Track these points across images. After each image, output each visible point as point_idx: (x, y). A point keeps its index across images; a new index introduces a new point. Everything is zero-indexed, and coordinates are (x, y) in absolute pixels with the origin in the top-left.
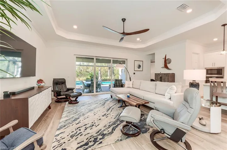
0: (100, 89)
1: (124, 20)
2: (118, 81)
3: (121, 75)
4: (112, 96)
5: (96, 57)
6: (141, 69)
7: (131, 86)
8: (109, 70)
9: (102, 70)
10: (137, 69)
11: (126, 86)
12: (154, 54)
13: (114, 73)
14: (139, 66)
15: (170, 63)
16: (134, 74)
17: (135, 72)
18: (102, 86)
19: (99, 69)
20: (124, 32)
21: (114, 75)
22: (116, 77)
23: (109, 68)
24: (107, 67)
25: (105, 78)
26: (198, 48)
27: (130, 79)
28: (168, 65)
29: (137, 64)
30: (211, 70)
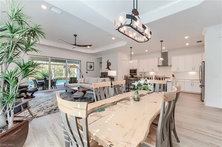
0: (55, 87)
1: (75, 36)
2: (73, 79)
3: (76, 73)
4: (66, 91)
5: (51, 57)
6: (92, 69)
7: (83, 82)
8: (64, 69)
9: (56, 69)
10: (89, 69)
11: (79, 82)
12: (101, 58)
13: (70, 72)
14: (91, 67)
15: (110, 65)
16: (87, 72)
17: (87, 71)
18: (56, 84)
19: (53, 67)
20: (75, 44)
21: (70, 74)
22: (72, 76)
23: (65, 67)
24: (62, 65)
25: (60, 77)
26: (126, 57)
27: (82, 76)
28: (109, 67)
29: (89, 65)
30: (132, 70)
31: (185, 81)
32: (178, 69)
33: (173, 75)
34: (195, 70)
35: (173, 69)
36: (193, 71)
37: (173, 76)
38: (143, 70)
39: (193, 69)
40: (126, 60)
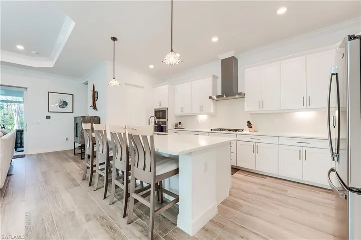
6: (68, 109)
10: (55, 108)
15: (97, 98)
16: (48, 117)
29: (56, 98)
30: (159, 111)
31: (281, 141)
32: (261, 104)
33: (249, 122)
34: (311, 106)
35: (249, 106)
36: (307, 109)
37: (249, 124)
38: (182, 109)
39: (307, 103)
40: (142, 87)
